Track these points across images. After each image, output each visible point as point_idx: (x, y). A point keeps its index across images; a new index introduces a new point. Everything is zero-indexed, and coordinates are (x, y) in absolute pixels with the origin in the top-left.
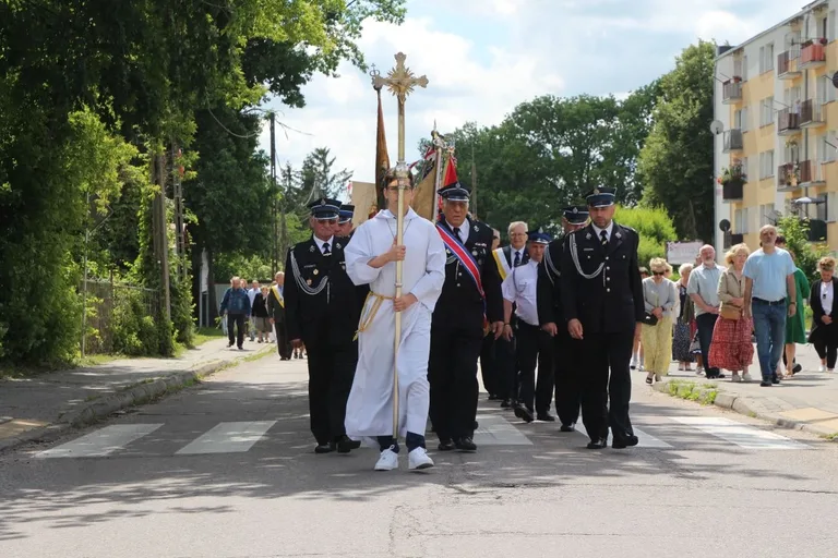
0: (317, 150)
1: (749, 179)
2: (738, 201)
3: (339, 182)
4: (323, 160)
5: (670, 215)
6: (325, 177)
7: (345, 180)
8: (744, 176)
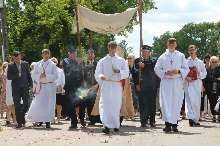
0: (122, 41)
3: (129, 50)
4: (124, 44)
6: (125, 49)
7: (131, 49)
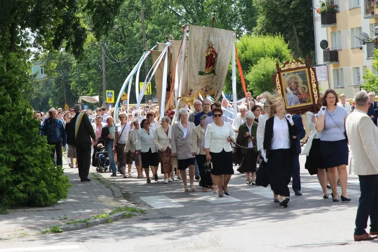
1: (341, 9)
2: (333, 25)
5: (286, 41)
8: (337, 6)
